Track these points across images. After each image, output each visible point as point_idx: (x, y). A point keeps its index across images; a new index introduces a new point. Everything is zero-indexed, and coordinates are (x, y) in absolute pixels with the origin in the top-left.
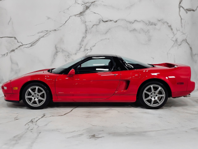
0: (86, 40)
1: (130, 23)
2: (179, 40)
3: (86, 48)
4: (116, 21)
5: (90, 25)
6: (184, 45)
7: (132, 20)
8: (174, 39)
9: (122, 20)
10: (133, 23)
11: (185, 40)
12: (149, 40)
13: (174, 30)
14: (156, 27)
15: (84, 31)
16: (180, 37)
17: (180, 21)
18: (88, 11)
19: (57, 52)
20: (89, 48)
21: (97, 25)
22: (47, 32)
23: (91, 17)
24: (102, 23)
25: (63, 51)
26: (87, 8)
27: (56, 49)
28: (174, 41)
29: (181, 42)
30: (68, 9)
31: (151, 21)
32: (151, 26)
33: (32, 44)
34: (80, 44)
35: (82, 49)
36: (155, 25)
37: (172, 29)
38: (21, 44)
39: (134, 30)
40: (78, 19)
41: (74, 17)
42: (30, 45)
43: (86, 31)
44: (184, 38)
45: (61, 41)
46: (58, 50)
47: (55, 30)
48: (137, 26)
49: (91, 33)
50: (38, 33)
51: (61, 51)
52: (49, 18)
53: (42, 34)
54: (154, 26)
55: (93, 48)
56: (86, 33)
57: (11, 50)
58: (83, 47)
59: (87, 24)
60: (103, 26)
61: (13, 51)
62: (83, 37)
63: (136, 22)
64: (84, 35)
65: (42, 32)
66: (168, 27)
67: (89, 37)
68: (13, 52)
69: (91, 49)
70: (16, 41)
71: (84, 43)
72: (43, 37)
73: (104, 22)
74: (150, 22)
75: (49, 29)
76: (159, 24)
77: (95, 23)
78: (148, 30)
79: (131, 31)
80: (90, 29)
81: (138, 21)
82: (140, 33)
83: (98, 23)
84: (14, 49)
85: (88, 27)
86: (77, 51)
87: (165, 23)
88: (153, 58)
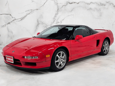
0: (58, 16)
1: (88, 4)
3: (58, 21)
4: (78, 3)
5: (60, 5)
7: (89, 2)
9: (82, 2)
10: (90, 4)
12: (101, 16)
14: (105, 6)
15: (56, 10)
19: (38, 24)
20: (60, 21)
21: (65, 6)
22: (32, 11)
24: (69, 5)
25: (42, 23)
27: (38, 22)
31: (102, 3)
32: (102, 6)
33: (22, 19)
34: (54, 19)
35: (55, 22)
36: (105, 5)
38: (15, 19)
39: (91, 9)
42: (20, 19)
43: (58, 10)
45: (41, 16)
46: (39, 22)
47: (37, 9)
48: (92, 6)
49: (61, 11)
50: (26, 11)
51: (41, 23)
52: (33, 1)
53: (28, 12)
54: (104, 6)
55: (63, 22)
56: (58, 11)
57: (8, 23)
58: (56, 20)
59: (58, 5)
60: (69, 7)
61: (9, 23)
62: (56, 14)
63: (91, 4)
64: (56, 13)
65: (28, 11)
66: (113, 7)
67: (60, 14)
68: (9, 25)
69: (61, 22)
70: (11, 17)
71: (56, 18)
72: (29, 14)
73: (70, 3)
74: (101, 3)
75: (33, 9)
76: (107, 5)
77: (64, 4)
78: (100, 9)
79: (88, 10)
80: (60, 8)
81: (93, 3)
82: (94, 11)
83: (66, 4)
84: (10, 22)
85: (59, 7)
86: (52, 23)
87: (112, 5)
88: (103, 28)
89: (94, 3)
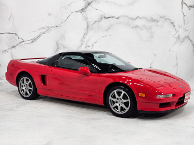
0: (87, 37)
1: (132, 19)
2: (182, 37)
3: (88, 45)
4: (118, 18)
5: (91, 21)
6: (187, 42)
7: (134, 16)
8: (177, 36)
9: (124, 16)
10: (135, 20)
11: (188, 37)
12: (152, 37)
13: (177, 27)
14: (158, 23)
15: (86, 27)
16: (182, 34)
17: (183, 17)
18: (90, 7)
19: (58, 49)
20: (90, 45)
21: (99, 21)
22: (49, 29)
23: (93, 13)
24: (104, 20)
25: (64, 47)
26: (89, 4)
27: (58, 46)
28: (176, 38)
29: (184, 39)
30: (69, 5)
31: (154, 18)
32: (153, 23)
33: (34, 40)
34: (82, 41)
35: (84, 46)
36: (157, 21)
37: (174, 26)
38: (22, 41)
39: (137, 26)
40: (80, 15)
41: (75, 13)
42: (31, 41)
43: (88, 27)
44: (187, 35)
45: (63, 37)
46: (60, 46)
47: (57, 26)
48: (139, 22)
49: (92, 29)
50: (39, 29)
51: (62, 47)
52: (50, 14)
53: (43, 31)
54: (156, 23)
55: (95, 45)
56: (87, 29)
57: (12, 46)
58: (84, 43)
59: (89, 20)
60: (105, 23)
61: (14, 47)
62: (85, 34)
63: (138, 19)
64: (85, 32)
65: (43, 28)
66: (170, 23)
67: (91, 33)
68: (14, 49)
69: (93, 46)
70: (17, 37)
71: (86, 40)
72: (44, 33)
73: (106, 18)
74: (152, 19)
75: (50, 26)
76: (162, 20)
77: (96, 19)
78: (150, 27)
79: (133, 28)
80: (91, 26)
81: (140, 18)
82: (142, 30)
83: (100, 20)
84: (15, 45)
85: (89, 24)
86: (79, 47)
87: (168, 20)
88: (155, 55)
89: (142, 18)
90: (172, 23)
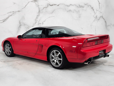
0: (39, 17)
1: (67, 6)
2: (98, 17)
3: (40, 23)
4: (58, 5)
5: (41, 7)
6: (102, 19)
7: (68, 4)
8: (95, 16)
9: (62, 4)
10: (69, 6)
11: (102, 17)
12: (80, 17)
13: (95, 10)
14: (84, 8)
15: (38, 11)
16: (98, 15)
17: (99, 4)
19: (20, 25)
20: (41, 23)
21: (46, 7)
22: (14, 13)
24: (49, 7)
25: (24, 25)
28: (95, 17)
29: (100, 18)
31: (81, 5)
32: (80, 8)
34: (36, 20)
35: (37, 23)
36: (83, 7)
37: (93, 10)
39: (70, 10)
40: (34, 4)
41: (31, 3)
42: (3, 21)
43: (39, 11)
44: (101, 15)
45: (23, 18)
46: (21, 24)
47: (19, 11)
48: (72, 8)
49: (42, 13)
50: (8, 13)
51: (23, 25)
52: (14, 3)
53: (10, 14)
54: (82, 8)
58: (37, 22)
59: (40, 7)
60: (50, 9)
62: (37, 16)
63: (71, 6)
64: (38, 14)
65: (10, 12)
66: (91, 8)
67: (41, 15)
69: (43, 23)
71: (38, 20)
72: (11, 15)
73: (51, 5)
74: (79, 5)
75: (14, 11)
76: (86, 6)
79: (68, 11)
80: (42, 10)
82: (74, 13)
83: (47, 6)
85: (40, 9)
86: (34, 24)
87: (89, 6)
88: (82, 29)
89: (73, 5)
90: (92, 8)
